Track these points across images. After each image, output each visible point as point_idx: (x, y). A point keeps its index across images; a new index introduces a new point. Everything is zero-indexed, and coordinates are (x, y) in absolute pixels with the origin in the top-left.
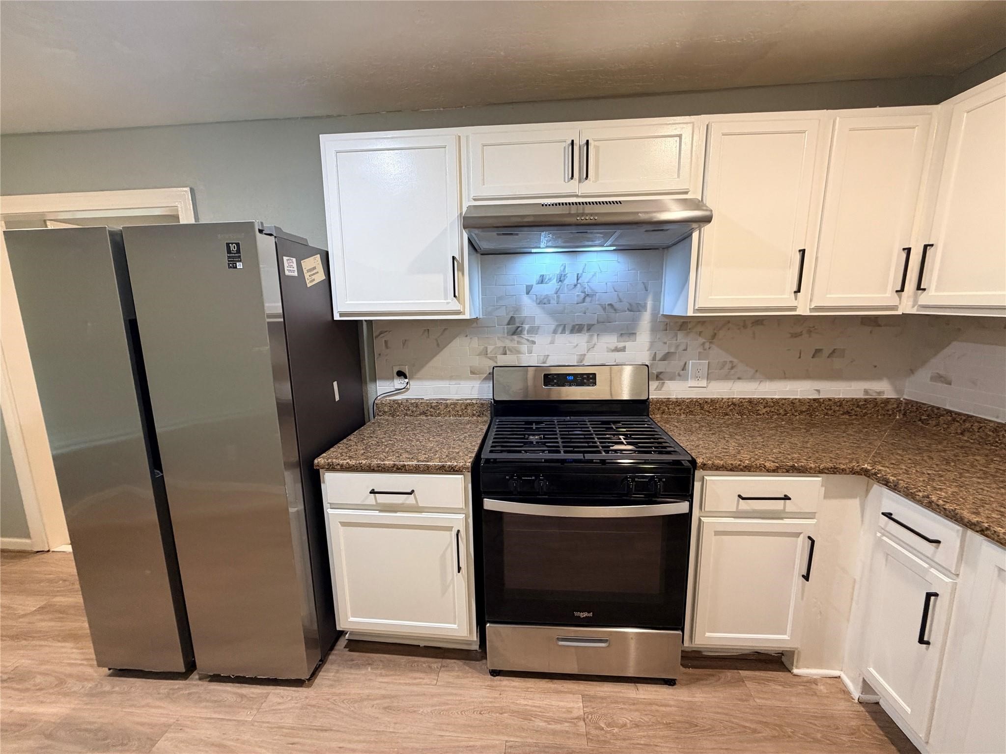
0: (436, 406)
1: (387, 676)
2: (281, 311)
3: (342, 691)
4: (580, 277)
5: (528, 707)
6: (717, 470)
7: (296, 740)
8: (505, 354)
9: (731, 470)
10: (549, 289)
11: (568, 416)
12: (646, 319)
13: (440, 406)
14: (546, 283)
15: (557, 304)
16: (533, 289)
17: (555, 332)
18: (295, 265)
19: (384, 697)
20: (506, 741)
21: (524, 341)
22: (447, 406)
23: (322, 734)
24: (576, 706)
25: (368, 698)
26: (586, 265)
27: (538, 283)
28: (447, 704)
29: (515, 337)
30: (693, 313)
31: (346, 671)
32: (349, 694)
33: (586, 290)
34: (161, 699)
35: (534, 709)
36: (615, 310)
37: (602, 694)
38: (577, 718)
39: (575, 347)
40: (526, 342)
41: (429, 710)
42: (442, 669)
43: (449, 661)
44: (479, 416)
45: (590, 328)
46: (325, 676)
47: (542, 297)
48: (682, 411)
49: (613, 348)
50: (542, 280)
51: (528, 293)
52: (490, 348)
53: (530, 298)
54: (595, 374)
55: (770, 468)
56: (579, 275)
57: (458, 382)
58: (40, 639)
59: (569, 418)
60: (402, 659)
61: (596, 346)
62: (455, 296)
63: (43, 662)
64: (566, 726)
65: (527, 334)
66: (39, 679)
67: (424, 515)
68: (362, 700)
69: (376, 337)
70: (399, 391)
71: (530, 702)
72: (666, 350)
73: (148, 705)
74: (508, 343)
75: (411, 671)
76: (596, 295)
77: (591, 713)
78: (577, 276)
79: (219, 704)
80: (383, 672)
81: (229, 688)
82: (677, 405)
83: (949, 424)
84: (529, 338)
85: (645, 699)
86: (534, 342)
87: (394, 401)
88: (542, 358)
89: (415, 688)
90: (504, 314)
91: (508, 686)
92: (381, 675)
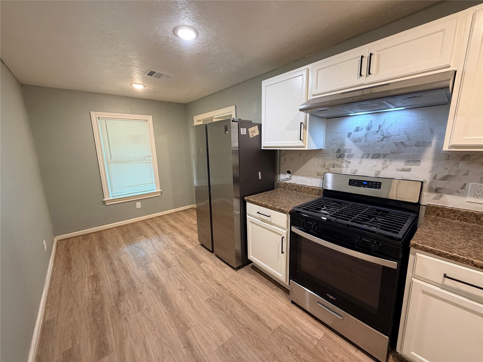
0: (301, 188)
1: (257, 281)
2: (238, 146)
3: (243, 277)
4: (381, 127)
5: (298, 321)
6: (426, 251)
7: (226, 282)
8: (334, 167)
9: (438, 255)
10: (361, 134)
11: (360, 203)
12: (430, 152)
13: (302, 188)
14: (360, 131)
15: (365, 142)
16: (351, 135)
17: (362, 157)
18: (245, 131)
19: (253, 286)
20: (282, 324)
21: (344, 161)
22: (305, 188)
23: (232, 284)
24: (319, 334)
25: (249, 283)
26: (386, 119)
27: (355, 131)
28: (270, 300)
29: (340, 159)
30: (448, 149)
31: (247, 273)
32: (244, 279)
33: (385, 134)
34: (206, 255)
35: (300, 323)
36: (405, 146)
37: (335, 340)
38: (317, 339)
39: (374, 166)
40: (346, 162)
41: (264, 298)
42: (276, 290)
43: (279, 289)
44: (318, 195)
45: (385, 156)
46: (241, 271)
47: (357, 139)
48: (457, 217)
49: (401, 169)
50: (357, 130)
51: (348, 137)
52: (327, 164)
53: (350, 139)
54: (380, 183)
55: (477, 264)
56: (380, 126)
57: (311, 178)
58: (193, 230)
59: (360, 204)
60: (265, 280)
61: (388, 167)
62: (300, 140)
63: (192, 236)
64: (309, 337)
65: (346, 158)
66: (190, 239)
67: (273, 227)
68: (247, 283)
69: (282, 156)
70: (287, 179)
71: (300, 320)
72: (446, 173)
73: (203, 255)
74: (336, 162)
75: (266, 284)
76: (391, 136)
77: (324, 342)
78: (379, 126)
79: (215, 263)
80: (257, 279)
81: (219, 260)
82: (452, 212)
84: (347, 160)
85: (357, 357)
86: (350, 162)
87: (285, 183)
88: (353, 171)
89: (263, 290)
90: (335, 147)
91: (295, 310)
92: (256, 280)
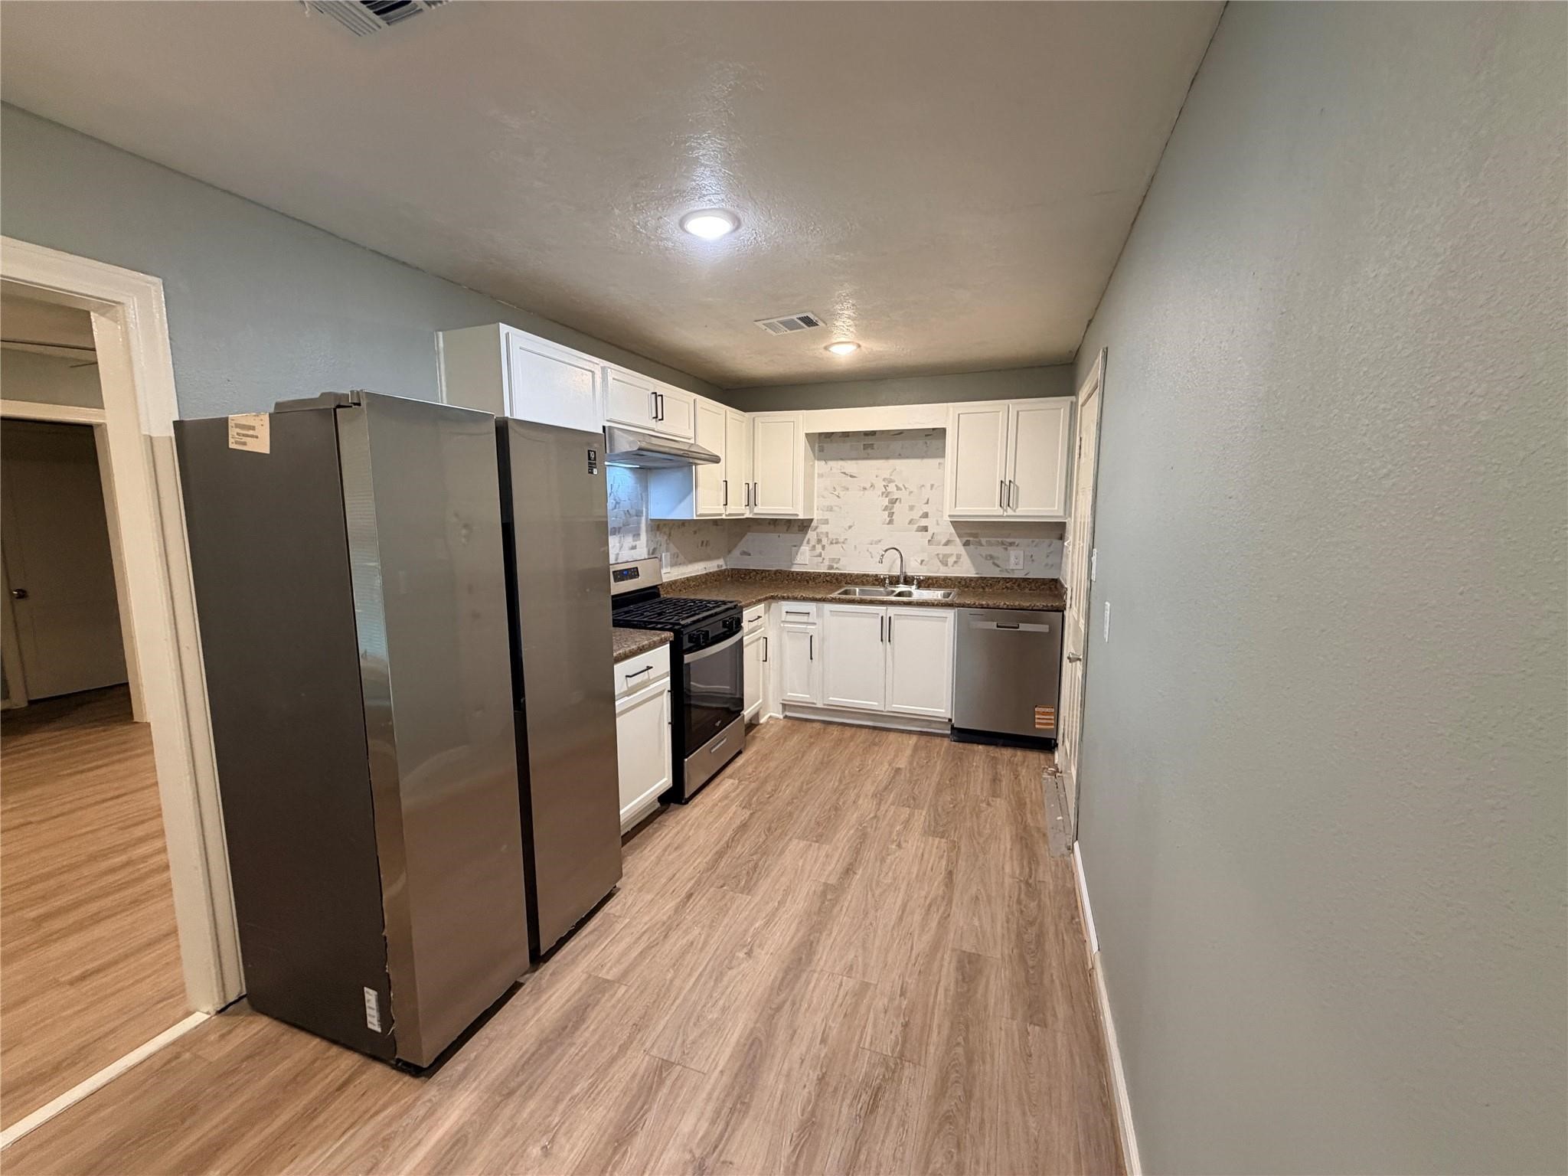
54: (637, 568)
83: (755, 576)
